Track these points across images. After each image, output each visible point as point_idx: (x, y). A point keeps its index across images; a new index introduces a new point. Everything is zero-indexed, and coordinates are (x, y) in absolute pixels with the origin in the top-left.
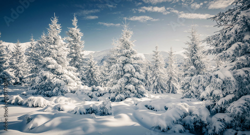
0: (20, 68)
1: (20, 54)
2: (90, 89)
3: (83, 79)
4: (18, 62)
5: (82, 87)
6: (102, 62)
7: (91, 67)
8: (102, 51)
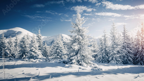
0: (12, 49)
1: (12, 43)
2: (46, 58)
3: (43, 54)
4: (10, 46)
5: (43, 57)
6: (51, 43)
7: (46, 49)
8: (52, 37)
